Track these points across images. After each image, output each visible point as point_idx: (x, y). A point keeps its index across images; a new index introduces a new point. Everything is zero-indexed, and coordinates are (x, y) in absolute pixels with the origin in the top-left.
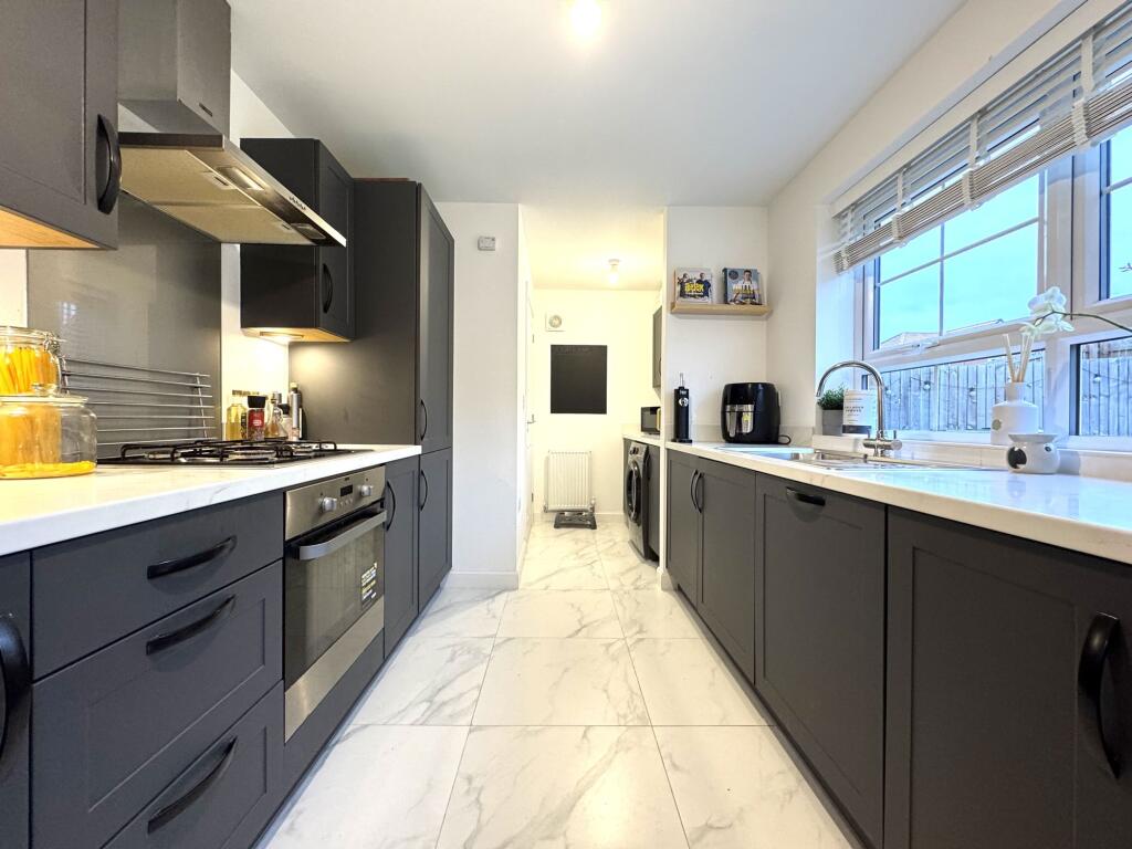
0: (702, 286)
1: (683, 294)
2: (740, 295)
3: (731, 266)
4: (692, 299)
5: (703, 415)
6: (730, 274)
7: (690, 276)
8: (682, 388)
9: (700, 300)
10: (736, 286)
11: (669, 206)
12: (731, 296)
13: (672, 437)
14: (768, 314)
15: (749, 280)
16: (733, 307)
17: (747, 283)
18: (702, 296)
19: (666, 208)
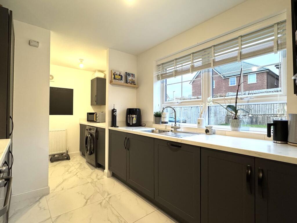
0: (120, 77)
1: (115, 78)
2: (131, 81)
3: (128, 72)
4: (118, 80)
5: (120, 118)
6: (127, 74)
7: (117, 73)
8: (114, 109)
9: (120, 81)
10: (130, 78)
11: (109, 48)
12: (128, 81)
13: (111, 125)
14: (137, 88)
15: (133, 77)
16: (129, 84)
17: (132, 78)
18: (120, 80)
19: (108, 49)
